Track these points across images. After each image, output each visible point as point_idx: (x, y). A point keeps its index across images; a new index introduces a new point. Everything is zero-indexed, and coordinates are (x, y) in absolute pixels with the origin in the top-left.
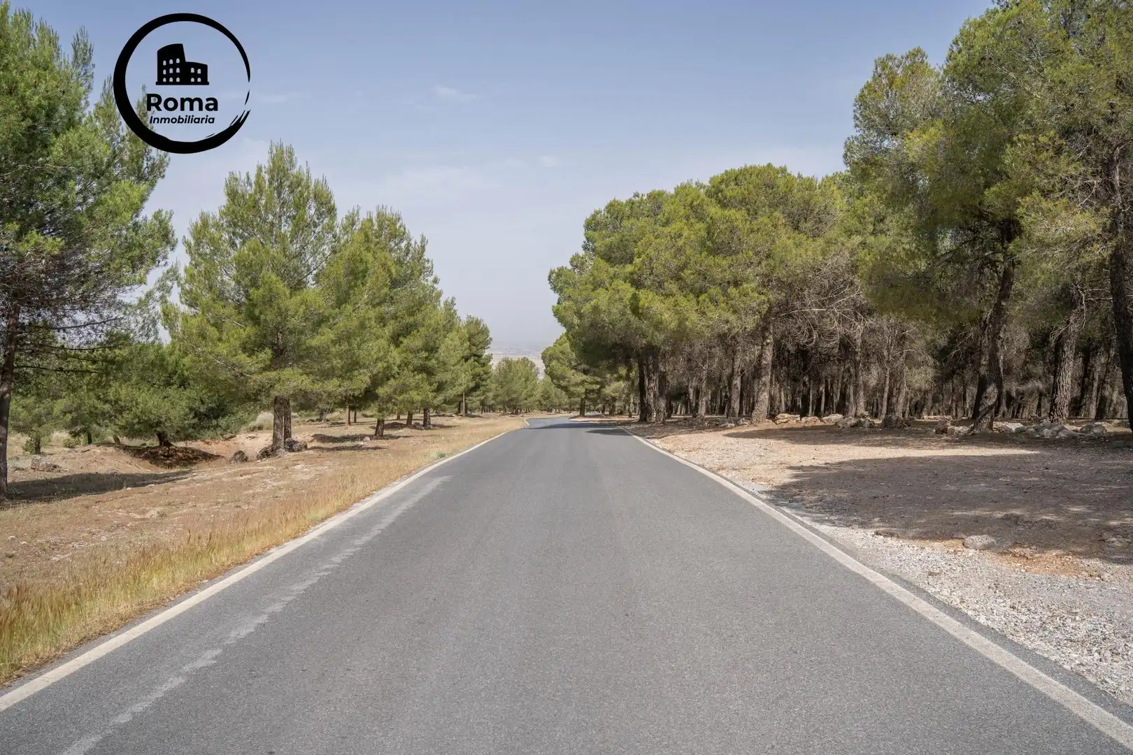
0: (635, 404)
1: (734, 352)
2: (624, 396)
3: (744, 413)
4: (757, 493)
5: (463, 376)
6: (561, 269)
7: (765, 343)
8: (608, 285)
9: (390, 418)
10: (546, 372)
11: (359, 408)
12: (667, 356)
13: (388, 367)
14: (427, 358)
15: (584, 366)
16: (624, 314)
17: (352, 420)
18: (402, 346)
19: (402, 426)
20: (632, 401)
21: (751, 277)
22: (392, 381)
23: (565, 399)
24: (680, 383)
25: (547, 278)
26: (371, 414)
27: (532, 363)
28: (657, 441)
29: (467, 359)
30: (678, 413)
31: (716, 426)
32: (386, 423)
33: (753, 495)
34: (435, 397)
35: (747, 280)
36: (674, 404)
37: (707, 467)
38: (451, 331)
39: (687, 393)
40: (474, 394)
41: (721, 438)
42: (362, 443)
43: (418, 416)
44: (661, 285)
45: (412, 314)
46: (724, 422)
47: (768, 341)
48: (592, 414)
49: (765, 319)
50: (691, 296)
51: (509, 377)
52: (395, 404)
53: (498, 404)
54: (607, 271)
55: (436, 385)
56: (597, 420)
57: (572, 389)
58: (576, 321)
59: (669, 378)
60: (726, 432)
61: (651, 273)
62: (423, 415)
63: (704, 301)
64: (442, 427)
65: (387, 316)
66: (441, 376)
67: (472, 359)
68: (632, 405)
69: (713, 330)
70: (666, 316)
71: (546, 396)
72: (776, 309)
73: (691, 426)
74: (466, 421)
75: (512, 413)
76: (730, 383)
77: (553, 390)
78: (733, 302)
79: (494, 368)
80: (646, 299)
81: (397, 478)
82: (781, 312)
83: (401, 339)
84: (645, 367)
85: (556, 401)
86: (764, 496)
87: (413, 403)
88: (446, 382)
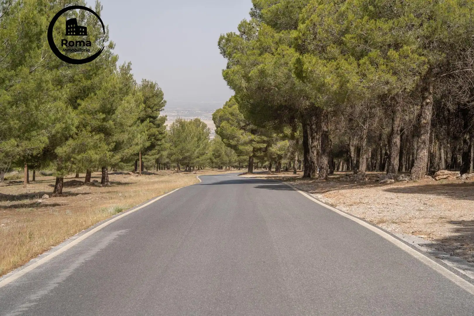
0: (299, 161)
1: (394, 112)
2: (289, 154)
3: (404, 170)
4: (417, 246)
5: (139, 136)
6: (230, 35)
7: (424, 103)
8: (274, 50)
9: (69, 176)
10: (217, 132)
11: (38, 167)
12: (329, 116)
13: (66, 128)
14: (104, 120)
15: (251, 126)
16: (289, 77)
17: (31, 179)
18: (79, 108)
19: (80, 184)
20: (296, 158)
21: (412, 39)
22: (70, 142)
23: (234, 157)
24: (341, 142)
25: (217, 44)
26: (50, 172)
27: (203, 123)
28: (319, 196)
29: (142, 121)
30: (340, 170)
31: (376, 182)
32: (65, 181)
33: (413, 247)
34: (113, 156)
35: (407, 43)
36: (335, 161)
37: (368, 220)
38: (128, 95)
39: (348, 151)
40: (150, 153)
41: (381, 193)
42: (40, 201)
43: (96, 174)
44: (323, 49)
45: (89, 78)
46: (384, 178)
47: (428, 101)
48: (259, 170)
49: (425, 79)
50: (352, 59)
51: (183, 136)
52: (73, 163)
53: (173, 161)
54: (273, 37)
55: (113, 145)
56: (264, 176)
57: (241, 148)
58: (244, 84)
59: (331, 137)
60: (386, 187)
61: (315, 38)
62: (101, 173)
63: (365, 63)
64: (119, 183)
65: (64, 80)
66: (117, 137)
67: (148, 120)
68: (296, 162)
69: (373, 90)
70: (328, 79)
71: (217, 154)
72: (436, 70)
73: (352, 181)
74: (142, 178)
75: (186, 171)
76: (390, 141)
77: (224, 149)
78: (393, 64)
79: (168, 128)
80: (310, 62)
81: (76, 232)
82: (442, 73)
83: (79, 101)
84: (308, 127)
85: (226, 159)
86: (424, 249)
87: (91, 161)
88: (123, 141)
